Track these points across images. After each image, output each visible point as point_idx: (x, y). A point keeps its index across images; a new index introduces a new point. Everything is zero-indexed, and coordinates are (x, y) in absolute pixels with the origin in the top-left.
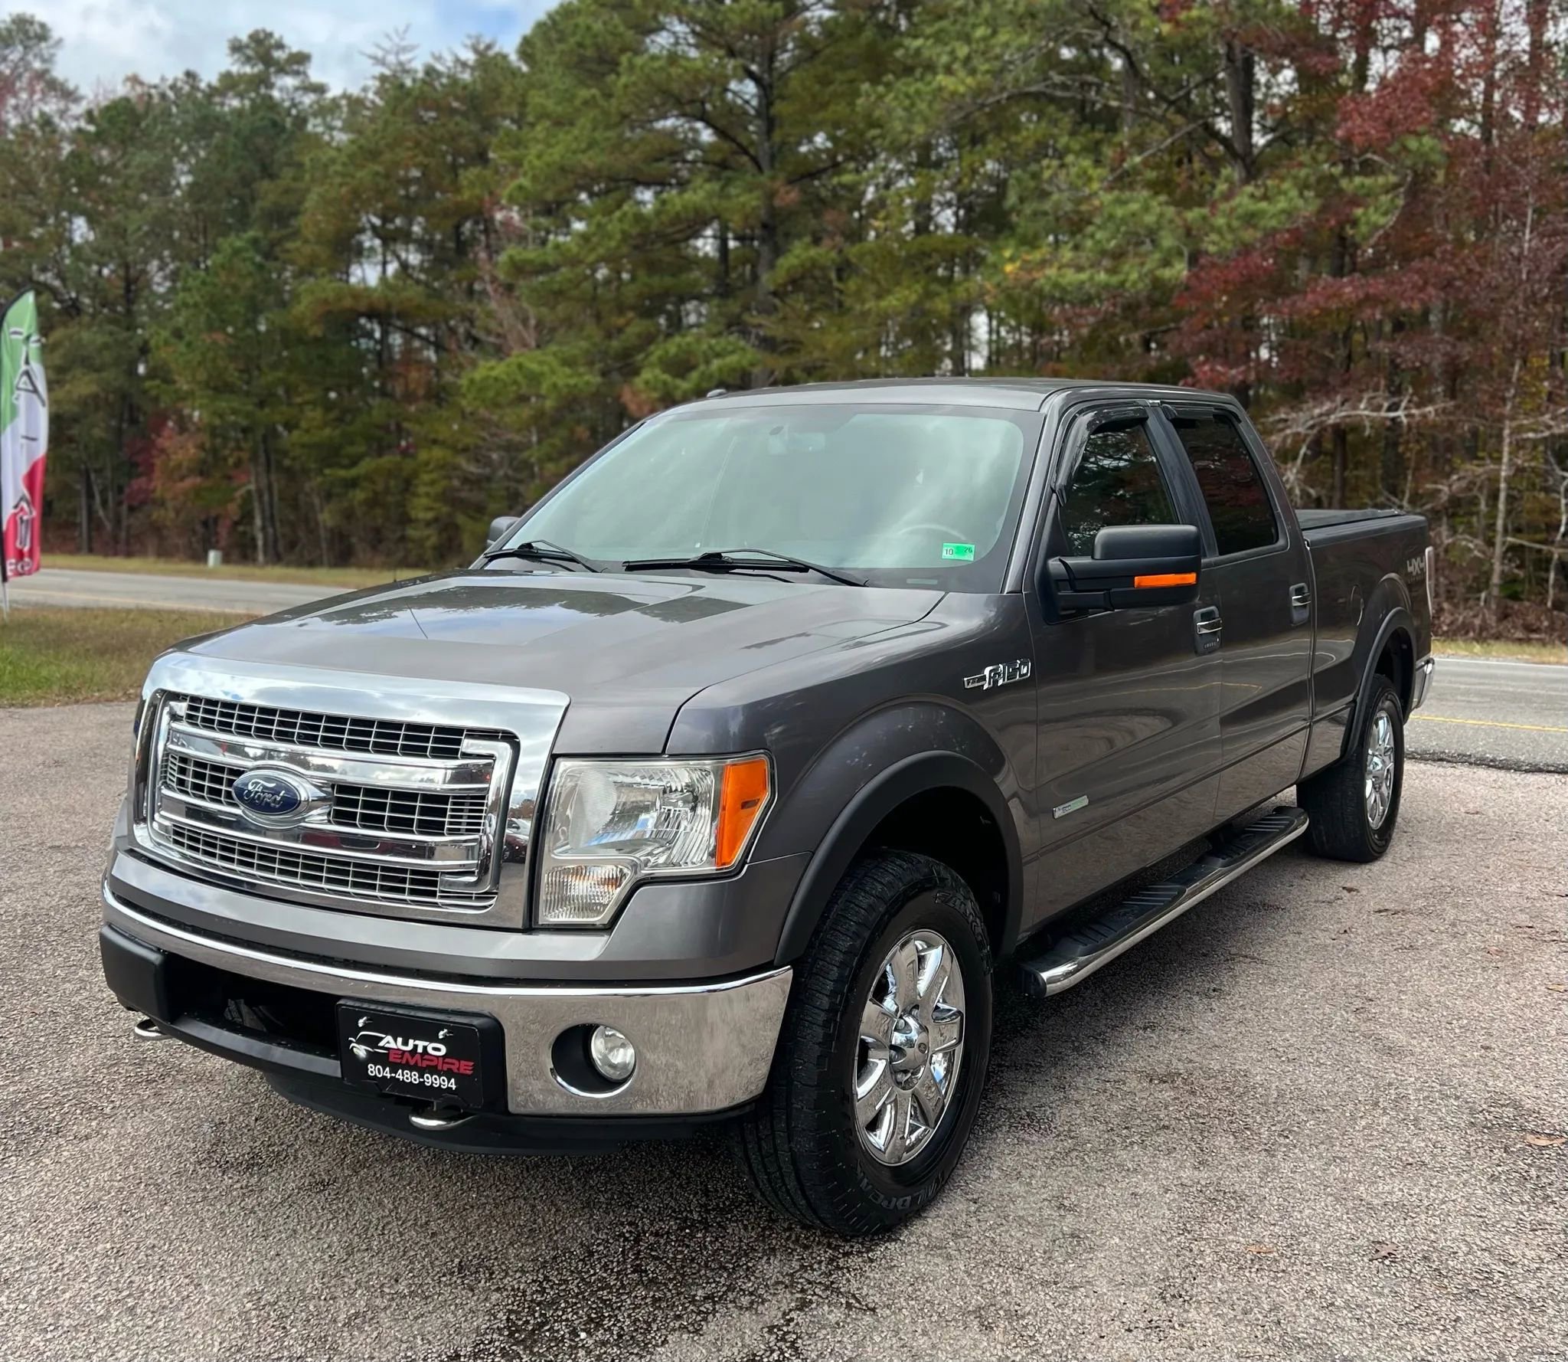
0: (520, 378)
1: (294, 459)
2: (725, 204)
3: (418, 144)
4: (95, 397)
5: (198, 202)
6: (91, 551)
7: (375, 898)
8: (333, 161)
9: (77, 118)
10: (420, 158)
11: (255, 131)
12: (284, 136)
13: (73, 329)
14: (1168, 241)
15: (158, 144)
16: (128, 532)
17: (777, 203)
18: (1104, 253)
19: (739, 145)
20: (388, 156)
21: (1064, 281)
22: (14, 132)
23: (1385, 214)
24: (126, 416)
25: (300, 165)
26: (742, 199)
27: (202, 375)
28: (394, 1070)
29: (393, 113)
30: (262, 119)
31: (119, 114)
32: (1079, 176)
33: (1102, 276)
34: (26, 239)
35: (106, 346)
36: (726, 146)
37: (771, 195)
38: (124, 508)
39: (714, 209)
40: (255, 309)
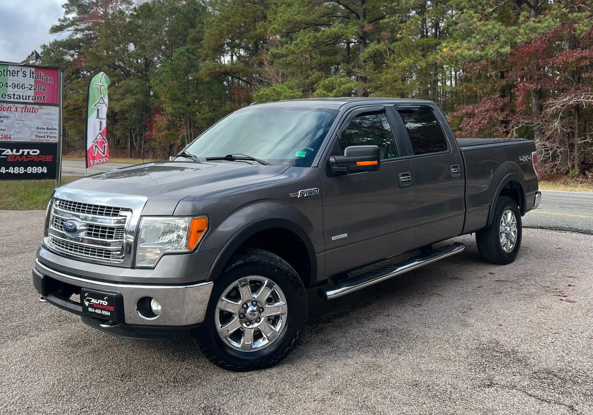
0: (274, 94)
1: (199, 124)
2: (346, 31)
3: (242, 14)
4: (134, 103)
5: (170, 36)
6: (131, 157)
7: (95, 258)
8: (214, 21)
9: (131, 10)
10: (243, 19)
11: (189, 12)
12: (198, 13)
13: (127, 81)
14: (503, 38)
15: (157, 17)
16: (144, 150)
17: (364, 29)
18: (479, 44)
19: (352, 10)
20: (232, 19)
21: (464, 54)
22: (111, 15)
23: (586, 26)
24: (144, 110)
25: (203, 23)
26: (352, 29)
27: (168, 96)
28: (95, 310)
29: (234, 4)
30: (192, 7)
31: (144, 9)
32: (469, 17)
33: (478, 52)
34: (113, 51)
35: (138, 86)
36: (347, 11)
37: (362, 27)
38: (143, 141)
39: (342, 33)
40: (187, 73)
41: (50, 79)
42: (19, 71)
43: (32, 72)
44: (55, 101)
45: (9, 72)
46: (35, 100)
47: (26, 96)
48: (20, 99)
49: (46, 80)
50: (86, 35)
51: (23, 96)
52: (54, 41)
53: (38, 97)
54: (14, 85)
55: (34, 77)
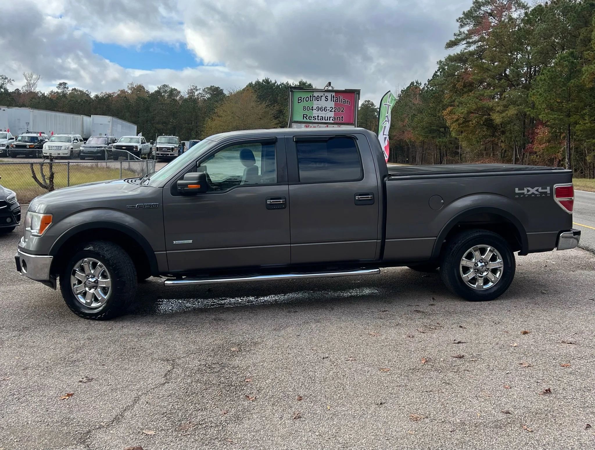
4: (517, 115)
31: (536, 12)
41: (347, 101)
42: (322, 96)
43: (332, 96)
44: (352, 120)
45: (314, 97)
46: (335, 120)
47: (328, 117)
48: (323, 120)
49: (344, 102)
50: (479, 46)
51: (325, 117)
52: (448, 56)
53: (337, 118)
54: (318, 108)
55: (334, 100)
